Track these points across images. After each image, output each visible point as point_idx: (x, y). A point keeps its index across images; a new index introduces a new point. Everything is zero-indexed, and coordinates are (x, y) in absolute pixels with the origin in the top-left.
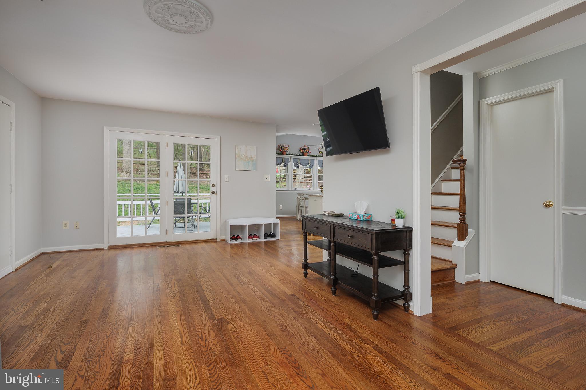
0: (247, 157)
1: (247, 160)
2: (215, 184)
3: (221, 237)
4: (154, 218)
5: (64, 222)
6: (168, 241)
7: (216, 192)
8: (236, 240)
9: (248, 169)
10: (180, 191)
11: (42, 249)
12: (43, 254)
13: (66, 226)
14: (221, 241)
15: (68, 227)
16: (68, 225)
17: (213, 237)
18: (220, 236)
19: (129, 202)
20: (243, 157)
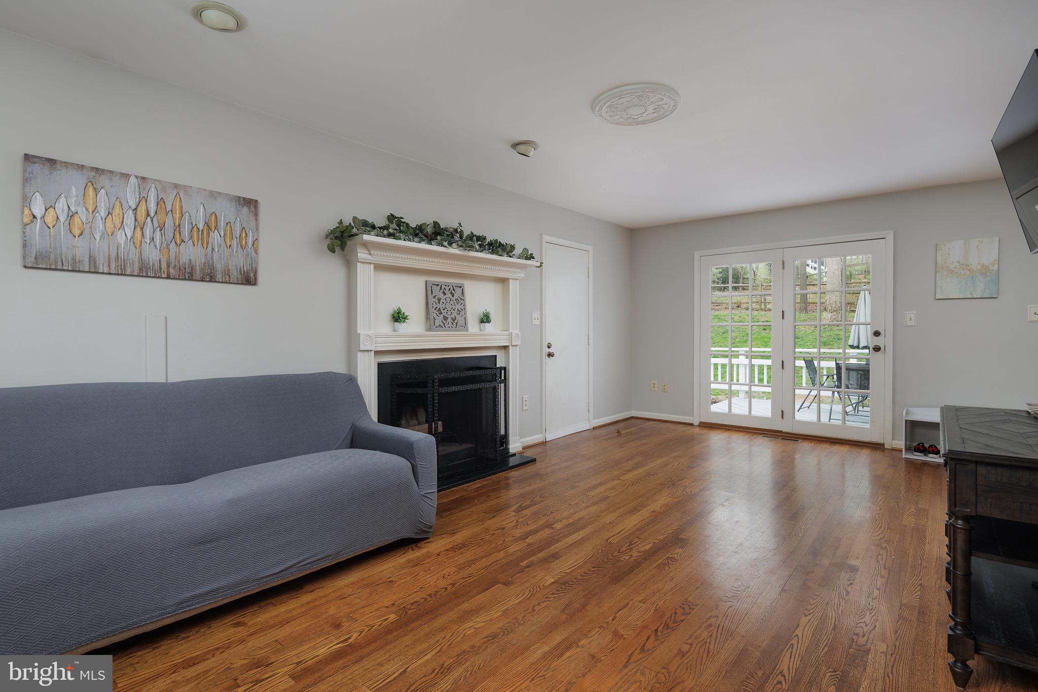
0: (968, 266)
1: (968, 272)
2: (882, 332)
3: (894, 442)
4: (811, 392)
5: (653, 382)
6: (784, 430)
7: (882, 348)
8: (925, 455)
9: (971, 294)
10: (861, 346)
11: (633, 412)
12: (633, 418)
13: (654, 387)
14: (893, 450)
15: (656, 389)
16: (656, 386)
17: (875, 438)
18: (893, 439)
19: (725, 361)
20: (955, 268)
